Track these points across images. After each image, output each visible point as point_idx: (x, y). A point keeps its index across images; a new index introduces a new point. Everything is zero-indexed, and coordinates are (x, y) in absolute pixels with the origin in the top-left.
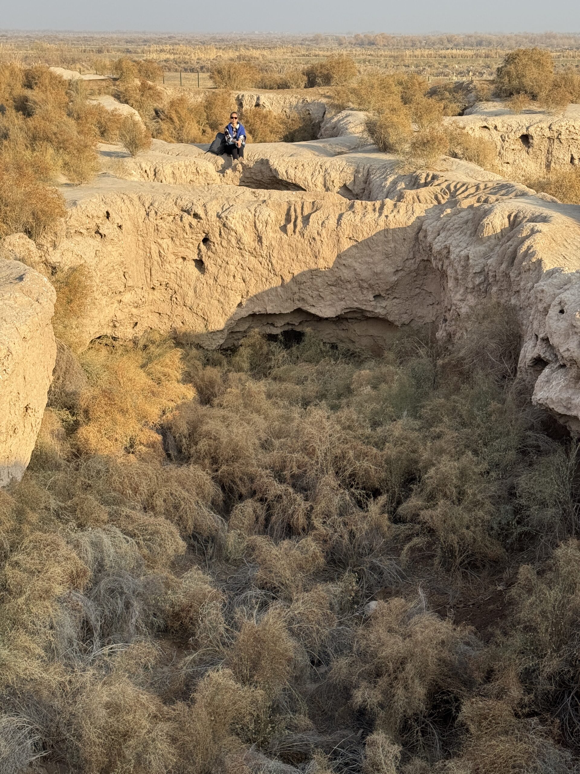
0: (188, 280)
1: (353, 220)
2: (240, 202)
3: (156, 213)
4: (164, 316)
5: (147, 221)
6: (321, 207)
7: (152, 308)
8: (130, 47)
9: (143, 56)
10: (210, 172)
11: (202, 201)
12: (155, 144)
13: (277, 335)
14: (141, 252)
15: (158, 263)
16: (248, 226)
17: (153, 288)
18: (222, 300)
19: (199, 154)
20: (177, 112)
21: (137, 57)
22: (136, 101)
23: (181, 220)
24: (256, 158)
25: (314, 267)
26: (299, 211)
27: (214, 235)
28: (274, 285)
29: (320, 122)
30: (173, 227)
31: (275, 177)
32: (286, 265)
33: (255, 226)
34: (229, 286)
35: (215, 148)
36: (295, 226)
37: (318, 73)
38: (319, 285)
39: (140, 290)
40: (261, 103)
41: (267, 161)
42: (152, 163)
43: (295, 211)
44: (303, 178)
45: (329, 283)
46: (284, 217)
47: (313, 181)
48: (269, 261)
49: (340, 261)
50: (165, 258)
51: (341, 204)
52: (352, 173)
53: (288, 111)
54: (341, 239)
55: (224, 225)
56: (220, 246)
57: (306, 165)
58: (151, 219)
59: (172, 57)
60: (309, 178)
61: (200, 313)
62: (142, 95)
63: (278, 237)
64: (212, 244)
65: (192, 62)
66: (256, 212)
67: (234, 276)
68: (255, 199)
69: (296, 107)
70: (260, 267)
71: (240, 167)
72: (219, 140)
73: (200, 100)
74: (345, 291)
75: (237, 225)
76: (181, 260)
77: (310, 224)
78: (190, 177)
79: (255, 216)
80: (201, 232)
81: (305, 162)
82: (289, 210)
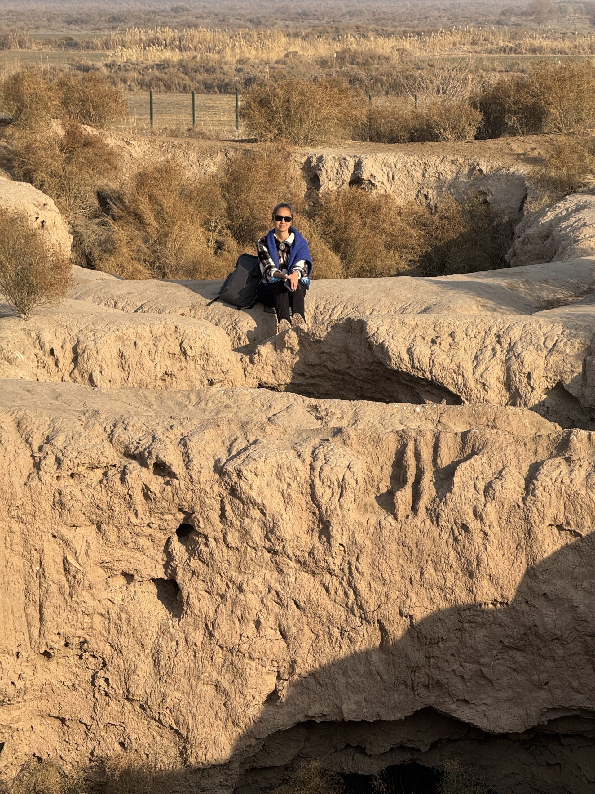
0: (138, 634)
1: (567, 481)
2: (276, 434)
3: (59, 462)
4: (74, 726)
5: (34, 483)
6: (484, 445)
7: (43, 705)
8: (76, 33)
9: (106, 56)
10: (215, 351)
11: (178, 432)
12: (84, 281)
13: (370, 778)
14: (18, 562)
15: (60, 588)
16: (294, 493)
17: (47, 655)
18: (226, 684)
19: (193, 307)
20: (151, 198)
21: (90, 57)
22: (53, 175)
23: (123, 480)
24: (335, 317)
25: (463, 598)
26: (426, 454)
27: (207, 518)
28: (360, 646)
29: (512, 223)
30: (102, 497)
31: (380, 363)
32: (393, 595)
33: (313, 496)
34: (244, 648)
35: (234, 292)
36: (417, 494)
37: (509, 103)
38: (481, 646)
39: (12, 659)
40: (365, 176)
41: (362, 324)
42: (69, 330)
43: (417, 455)
44: (453, 366)
45: (506, 641)
46: (388, 471)
47: (478, 374)
48: (350, 584)
49: (533, 584)
50: (79, 576)
51: (536, 439)
52: (577, 356)
53: (432, 194)
54: (535, 529)
55: (233, 492)
56: (222, 546)
57: (459, 335)
58: (46, 478)
59: (175, 56)
60: (468, 366)
61: (169, 720)
62: (68, 160)
63: (373, 521)
64: (201, 540)
65: (226, 68)
66: (315, 458)
67: (258, 623)
68: (318, 424)
69: (454, 184)
70: (324, 599)
71: (293, 339)
72: (245, 273)
73: (213, 169)
74: (549, 664)
75: (266, 491)
76: (121, 581)
77: (455, 489)
78: (166, 364)
79: (312, 468)
80: (174, 510)
81: (459, 326)
82: (401, 454)
